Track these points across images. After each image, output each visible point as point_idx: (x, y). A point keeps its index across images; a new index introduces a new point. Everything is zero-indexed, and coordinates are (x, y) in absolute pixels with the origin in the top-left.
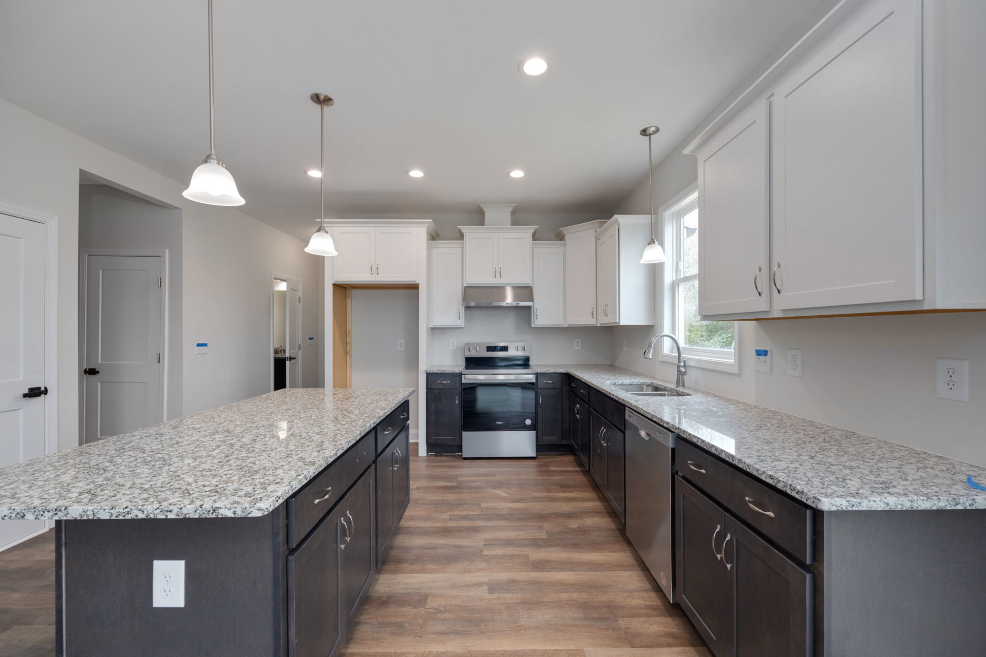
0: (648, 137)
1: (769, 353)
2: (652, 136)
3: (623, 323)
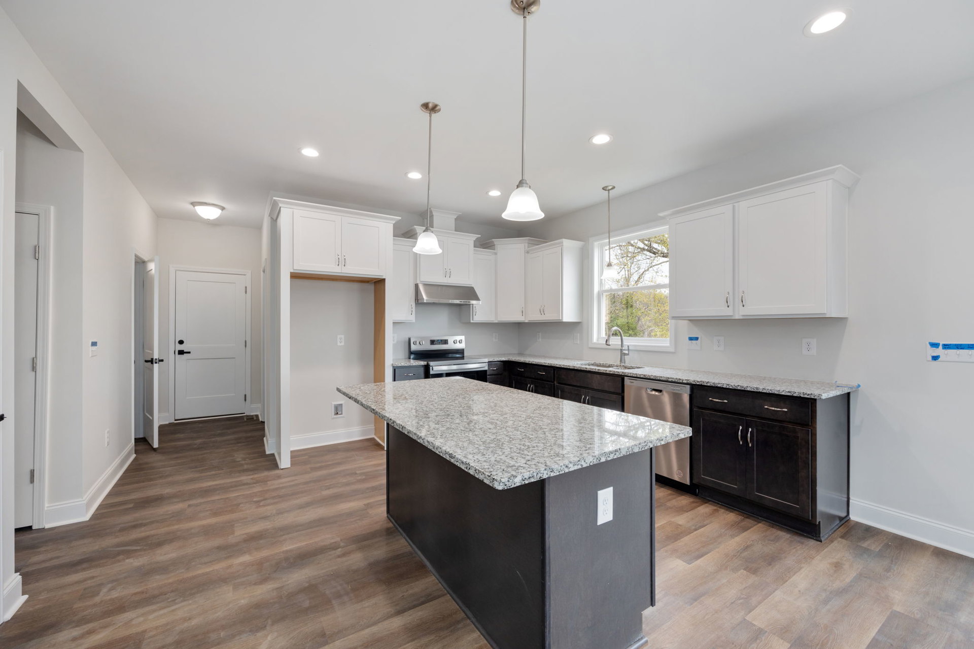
0: (607, 191)
1: (699, 339)
2: (610, 191)
3: (565, 320)
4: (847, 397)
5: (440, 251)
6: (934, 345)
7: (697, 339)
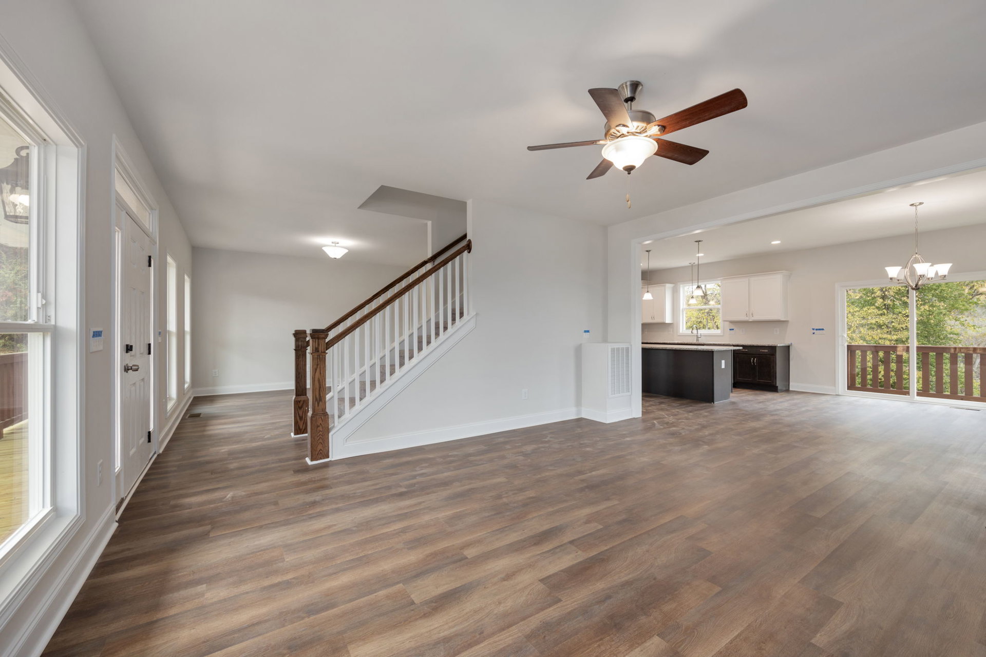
3: (667, 322)
4: (788, 347)
5: (652, 298)
6: (813, 329)
7: (733, 329)
